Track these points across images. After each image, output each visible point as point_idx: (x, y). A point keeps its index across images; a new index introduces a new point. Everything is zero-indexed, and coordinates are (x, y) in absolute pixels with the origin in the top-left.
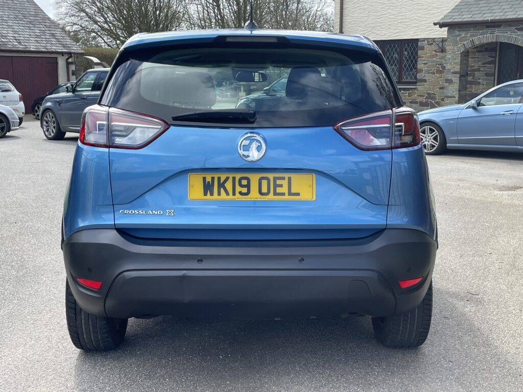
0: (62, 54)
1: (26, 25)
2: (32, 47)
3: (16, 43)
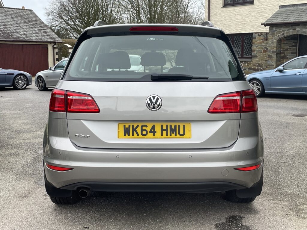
0: (51, 43)
1: (30, 27)
2: (33, 39)
3: (25, 37)
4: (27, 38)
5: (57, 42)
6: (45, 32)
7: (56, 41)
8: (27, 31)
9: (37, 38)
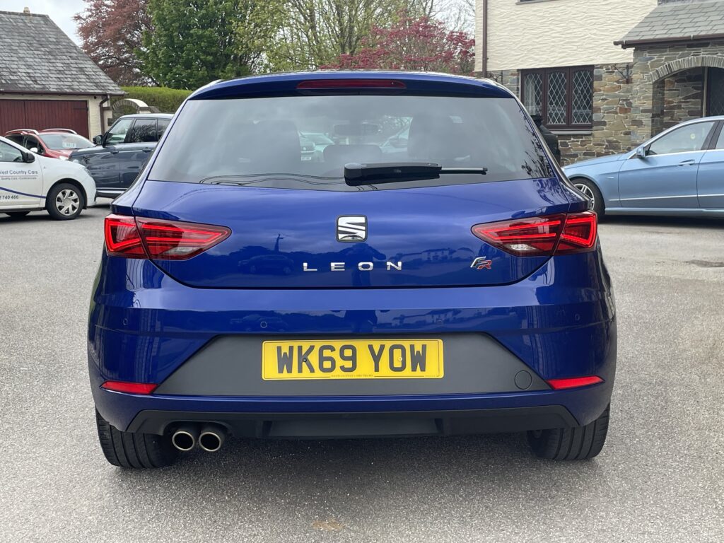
0: (95, 96)
1: (44, 57)
2: (52, 86)
3: (31, 82)
4: (36, 86)
5: (111, 95)
6: (82, 70)
7: (110, 92)
8: (36, 67)
9: (59, 85)
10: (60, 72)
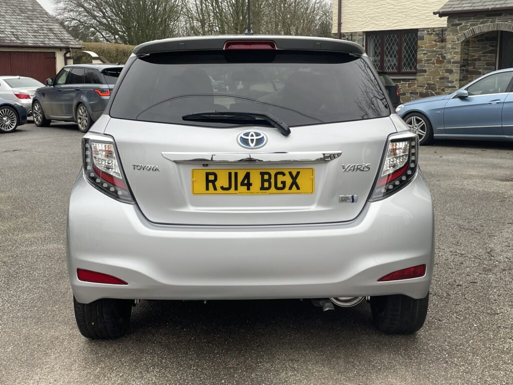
0: (60, 49)
1: (24, 20)
2: (30, 42)
3: (14, 39)
4: (18, 42)
5: (72, 48)
6: (51, 30)
7: (71, 46)
8: (18, 28)
9: (35, 41)
10: (35, 31)
